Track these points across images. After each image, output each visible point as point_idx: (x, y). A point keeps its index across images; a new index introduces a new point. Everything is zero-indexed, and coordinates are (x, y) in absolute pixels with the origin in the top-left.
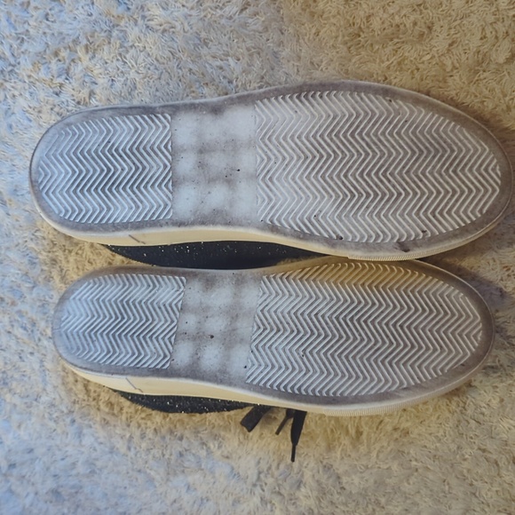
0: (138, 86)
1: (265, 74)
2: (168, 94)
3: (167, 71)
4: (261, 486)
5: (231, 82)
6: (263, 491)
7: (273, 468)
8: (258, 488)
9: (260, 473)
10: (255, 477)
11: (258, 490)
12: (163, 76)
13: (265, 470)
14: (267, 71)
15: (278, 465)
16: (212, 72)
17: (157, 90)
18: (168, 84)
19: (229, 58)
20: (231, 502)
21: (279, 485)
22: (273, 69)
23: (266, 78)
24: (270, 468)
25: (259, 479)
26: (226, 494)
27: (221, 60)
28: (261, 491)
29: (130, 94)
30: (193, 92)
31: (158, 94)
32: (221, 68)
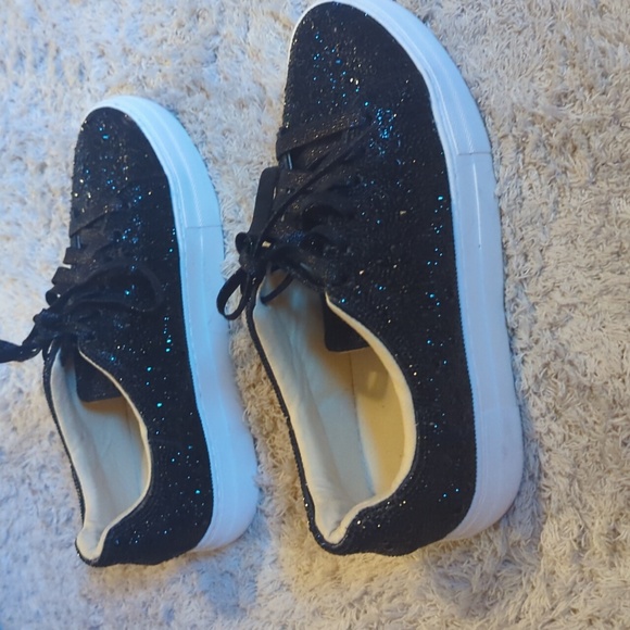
0: (489, 31)
2: (519, 56)
3: (534, 28)
4: (359, 611)
5: (605, 75)
6: (358, 618)
7: (385, 596)
8: (354, 611)
9: (366, 593)
10: (357, 595)
11: (351, 613)
12: (525, 31)
13: (374, 593)
15: (394, 597)
16: (589, 51)
17: (508, 46)
18: (526, 44)
19: (621, 45)
20: (312, 609)
21: (379, 623)
24: (380, 594)
25: (360, 599)
26: (313, 594)
27: (609, 41)
28: (354, 618)
29: (474, 36)
30: (552, 67)
31: (507, 51)
32: (603, 52)
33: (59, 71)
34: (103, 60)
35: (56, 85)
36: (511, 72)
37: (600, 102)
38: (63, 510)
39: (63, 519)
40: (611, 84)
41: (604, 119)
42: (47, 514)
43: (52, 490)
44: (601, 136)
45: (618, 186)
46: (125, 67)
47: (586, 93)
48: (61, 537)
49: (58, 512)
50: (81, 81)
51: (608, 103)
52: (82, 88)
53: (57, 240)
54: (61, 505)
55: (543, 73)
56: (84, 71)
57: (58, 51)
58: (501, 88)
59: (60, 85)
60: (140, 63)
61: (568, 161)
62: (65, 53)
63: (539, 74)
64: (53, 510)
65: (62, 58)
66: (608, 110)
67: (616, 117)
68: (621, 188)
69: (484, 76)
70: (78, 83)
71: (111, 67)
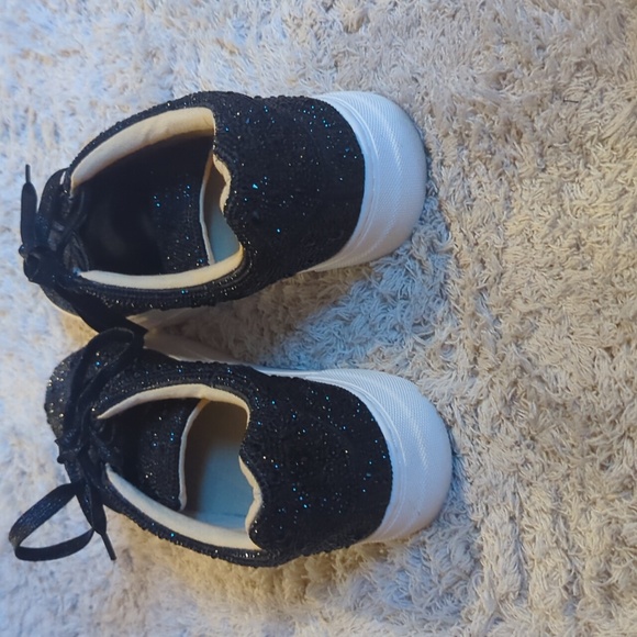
0: (423, 20)
1: (594, 47)
2: (454, 43)
3: (467, 10)
5: (541, 48)
12: (458, 14)
14: (598, 43)
16: (521, 22)
17: (443, 34)
18: (461, 28)
19: (556, 11)
22: (609, 42)
23: (594, 54)
27: (544, 10)
29: (408, 29)
30: (488, 48)
31: (442, 39)
32: (538, 22)
33: (37, 135)
34: (74, 118)
35: (36, 150)
36: (449, 62)
37: (538, 77)
38: (67, 596)
39: (68, 607)
40: (549, 55)
41: (545, 96)
42: (52, 602)
43: (57, 575)
44: (542, 114)
45: (568, 169)
46: (93, 121)
47: (525, 71)
48: (65, 627)
49: (62, 598)
50: (57, 142)
51: (547, 77)
52: (58, 149)
53: (45, 308)
54: (66, 591)
55: (481, 56)
56: (59, 131)
57: (35, 115)
58: (441, 81)
59: (39, 149)
60: (105, 114)
61: (515, 149)
62: (41, 116)
63: (476, 59)
64: (59, 598)
65: (39, 121)
66: (547, 84)
67: (556, 91)
68: (573, 170)
69: (421, 70)
70: (55, 145)
71: (81, 124)
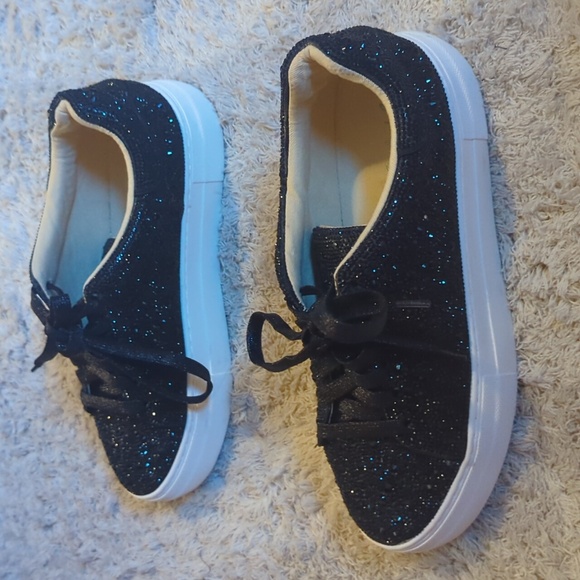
1: (523, 8)
4: (279, 489)
5: (481, 4)
6: (278, 494)
7: (301, 473)
8: (275, 489)
9: (285, 472)
10: (277, 473)
11: (273, 491)
13: (292, 471)
14: (526, 5)
15: (309, 473)
20: (239, 490)
21: (297, 497)
22: (534, 6)
23: (522, 14)
24: (297, 472)
25: (279, 478)
26: (240, 477)
28: (276, 495)
33: (17, 29)
34: (57, 16)
35: (15, 41)
36: (404, 6)
37: (478, 27)
38: (21, 421)
39: (21, 429)
40: (486, 11)
41: (482, 41)
42: (7, 426)
43: (11, 404)
44: (479, 55)
45: (494, 98)
46: (75, 21)
47: (467, 20)
48: (19, 446)
49: (16, 423)
50: (37, 36)
51: (484, 26)
52: (38, 42)
53: (16, 178)
54: (19, 417)
55: (431, 5)
56: (40, 27)
57: (16, 11)
58: (396, 21)
59: (18, 41)
60: (88, 16)
62: (23, 12)
63: (427, 7)
64: (12, 422)
65: (20, 16)
66: (484, 32)
67: (491, 39)
68: (498, 100)
69: (381, 11)
70: (35, 38)
71: (63, 22)
